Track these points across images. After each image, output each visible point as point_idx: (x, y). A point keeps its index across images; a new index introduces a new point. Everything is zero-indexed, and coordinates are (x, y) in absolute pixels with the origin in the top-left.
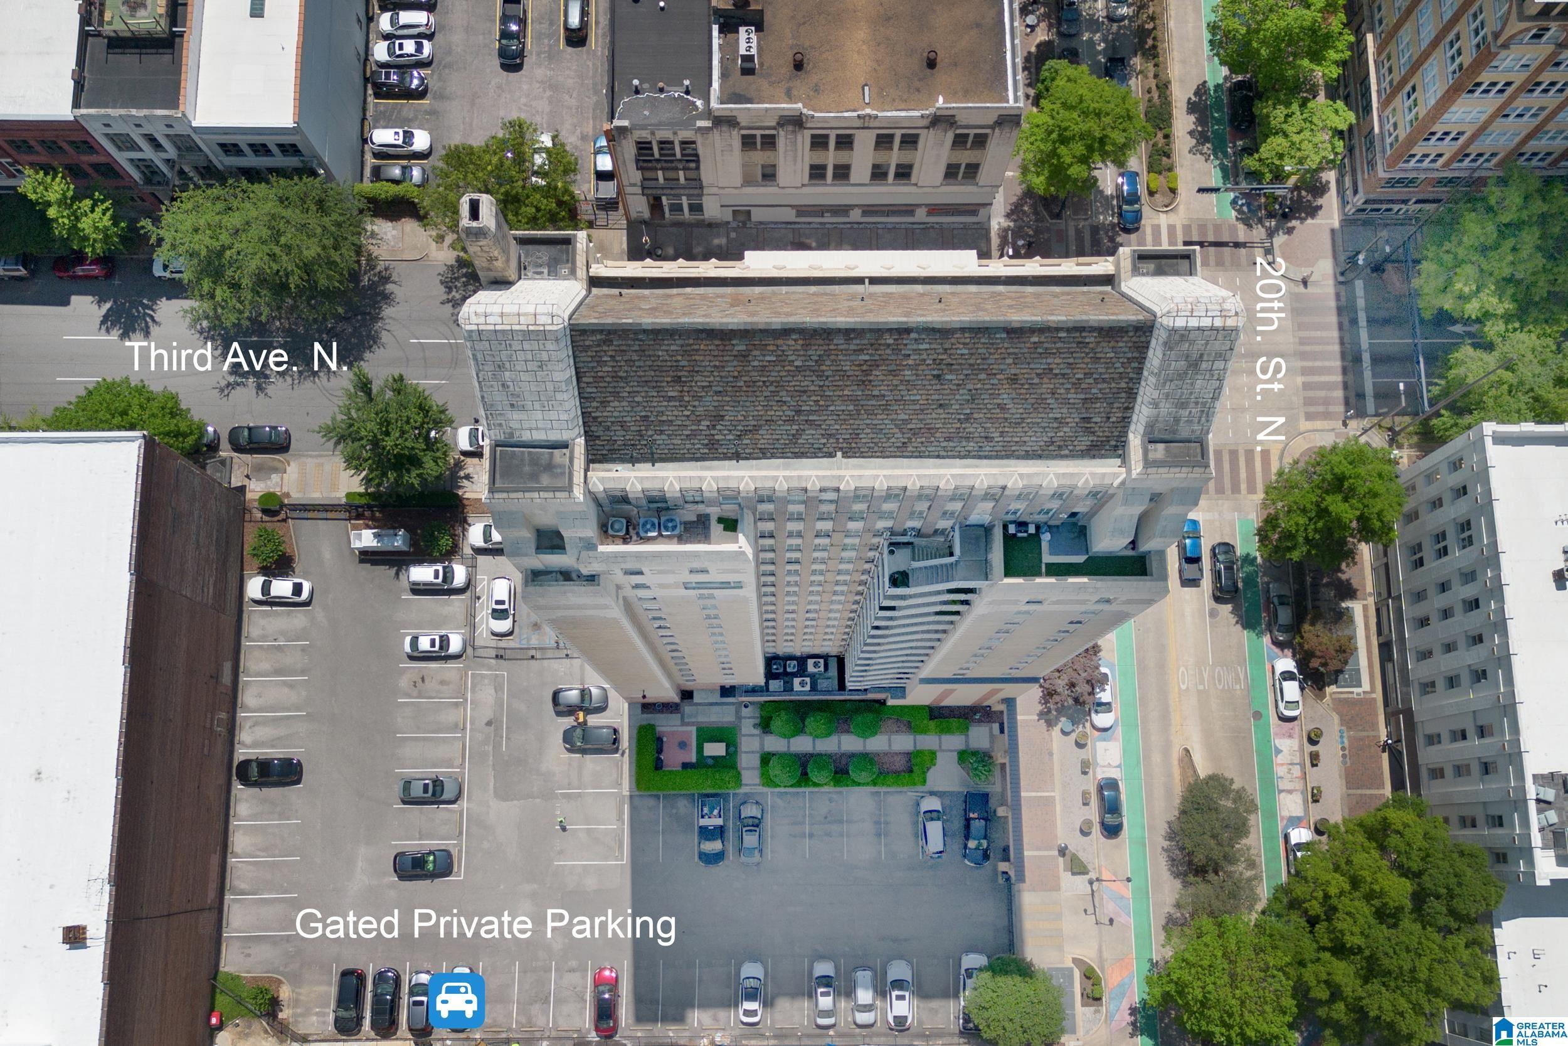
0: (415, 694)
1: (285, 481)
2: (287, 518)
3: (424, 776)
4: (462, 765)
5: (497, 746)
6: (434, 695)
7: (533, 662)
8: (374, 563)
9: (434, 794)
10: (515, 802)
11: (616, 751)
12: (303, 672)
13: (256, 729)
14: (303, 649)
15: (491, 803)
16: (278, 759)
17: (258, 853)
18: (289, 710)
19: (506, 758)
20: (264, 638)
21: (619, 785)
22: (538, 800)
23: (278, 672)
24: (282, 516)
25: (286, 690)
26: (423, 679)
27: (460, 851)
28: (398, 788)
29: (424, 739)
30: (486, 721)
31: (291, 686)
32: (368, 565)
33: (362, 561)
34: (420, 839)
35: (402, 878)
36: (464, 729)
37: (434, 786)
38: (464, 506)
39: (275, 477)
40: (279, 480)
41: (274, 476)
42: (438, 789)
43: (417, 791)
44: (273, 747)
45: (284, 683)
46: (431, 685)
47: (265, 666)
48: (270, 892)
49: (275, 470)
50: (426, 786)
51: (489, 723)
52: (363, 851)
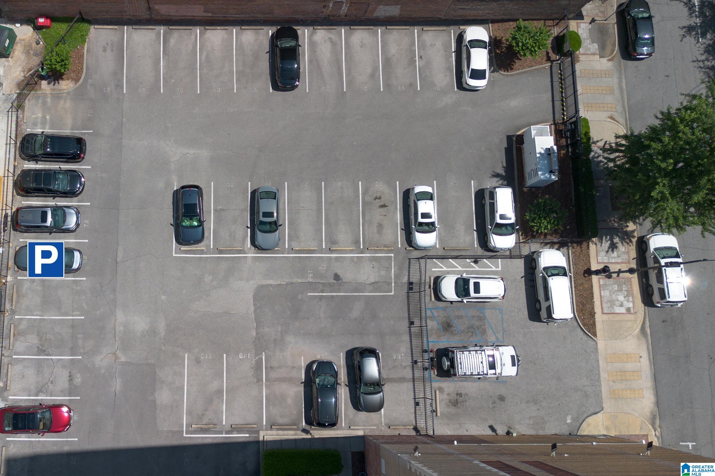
0: (367, 198)
1: (591, 57)
2: (552, 62)
3: (281, 211)
4: (292, 250)
5: (313, 287)
6: (367, 218)
7: (406, 323)
8: (508, 151)
9: (262, 223)
10: (252, 308)
11: (309, 422)
12: (387, 85)
13: (329, 45)
14: (412, 85)
15: (252, 282)
16: (299, 67)
17: (204, 54)
18: (348, 74)
19: (300, 297)
20: (422, 46)
21: (271, 426)
22: (254, 333)
23: (387, 62)
24: (553, 56)
25: (369, 71)
26: (384, 206)
27: (202, 252)
28: (268, 186)
29: (319, 210)
30: (340, 273)
31: (374, 75)
32: (505, 145)
33: (509, 138)
34: (215, 210)
35: (176, 193)
36: (331, 251)
37: (270, 223)
38: (580, 243)
39: (594, 48)
40: (592, 51)
41: (596, 46)
42: (268, 227)
43: (266, 205)
44: (310, 61)
45: (376, 69)
46: (377, 214)
47: (393, 49)
48: (166, 67)
49: (602, 47)
50: (271, 215)
51: (337, 277)
52: (205, 153)
